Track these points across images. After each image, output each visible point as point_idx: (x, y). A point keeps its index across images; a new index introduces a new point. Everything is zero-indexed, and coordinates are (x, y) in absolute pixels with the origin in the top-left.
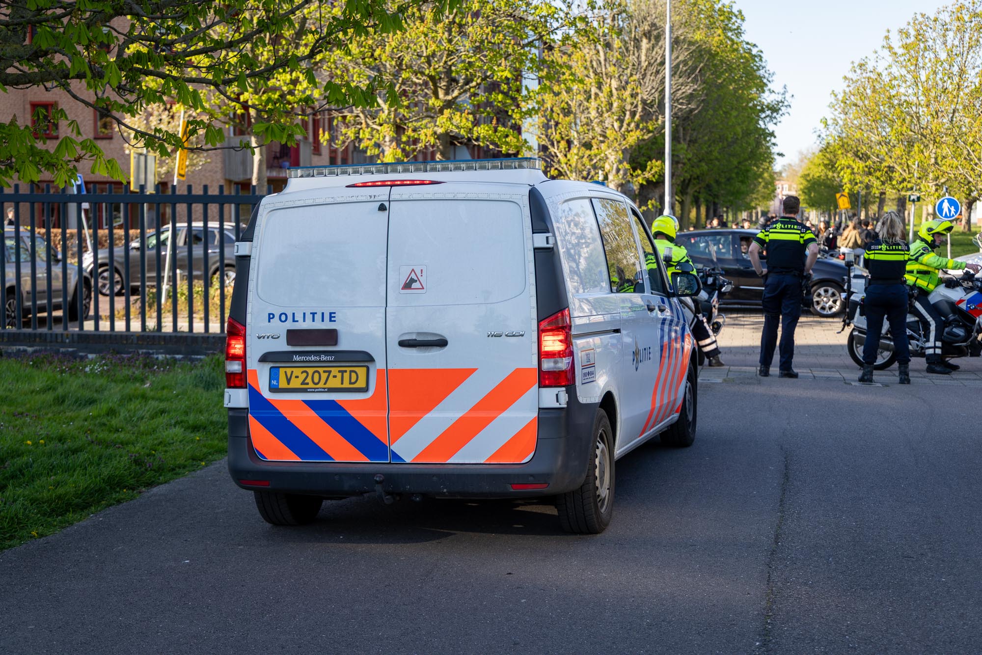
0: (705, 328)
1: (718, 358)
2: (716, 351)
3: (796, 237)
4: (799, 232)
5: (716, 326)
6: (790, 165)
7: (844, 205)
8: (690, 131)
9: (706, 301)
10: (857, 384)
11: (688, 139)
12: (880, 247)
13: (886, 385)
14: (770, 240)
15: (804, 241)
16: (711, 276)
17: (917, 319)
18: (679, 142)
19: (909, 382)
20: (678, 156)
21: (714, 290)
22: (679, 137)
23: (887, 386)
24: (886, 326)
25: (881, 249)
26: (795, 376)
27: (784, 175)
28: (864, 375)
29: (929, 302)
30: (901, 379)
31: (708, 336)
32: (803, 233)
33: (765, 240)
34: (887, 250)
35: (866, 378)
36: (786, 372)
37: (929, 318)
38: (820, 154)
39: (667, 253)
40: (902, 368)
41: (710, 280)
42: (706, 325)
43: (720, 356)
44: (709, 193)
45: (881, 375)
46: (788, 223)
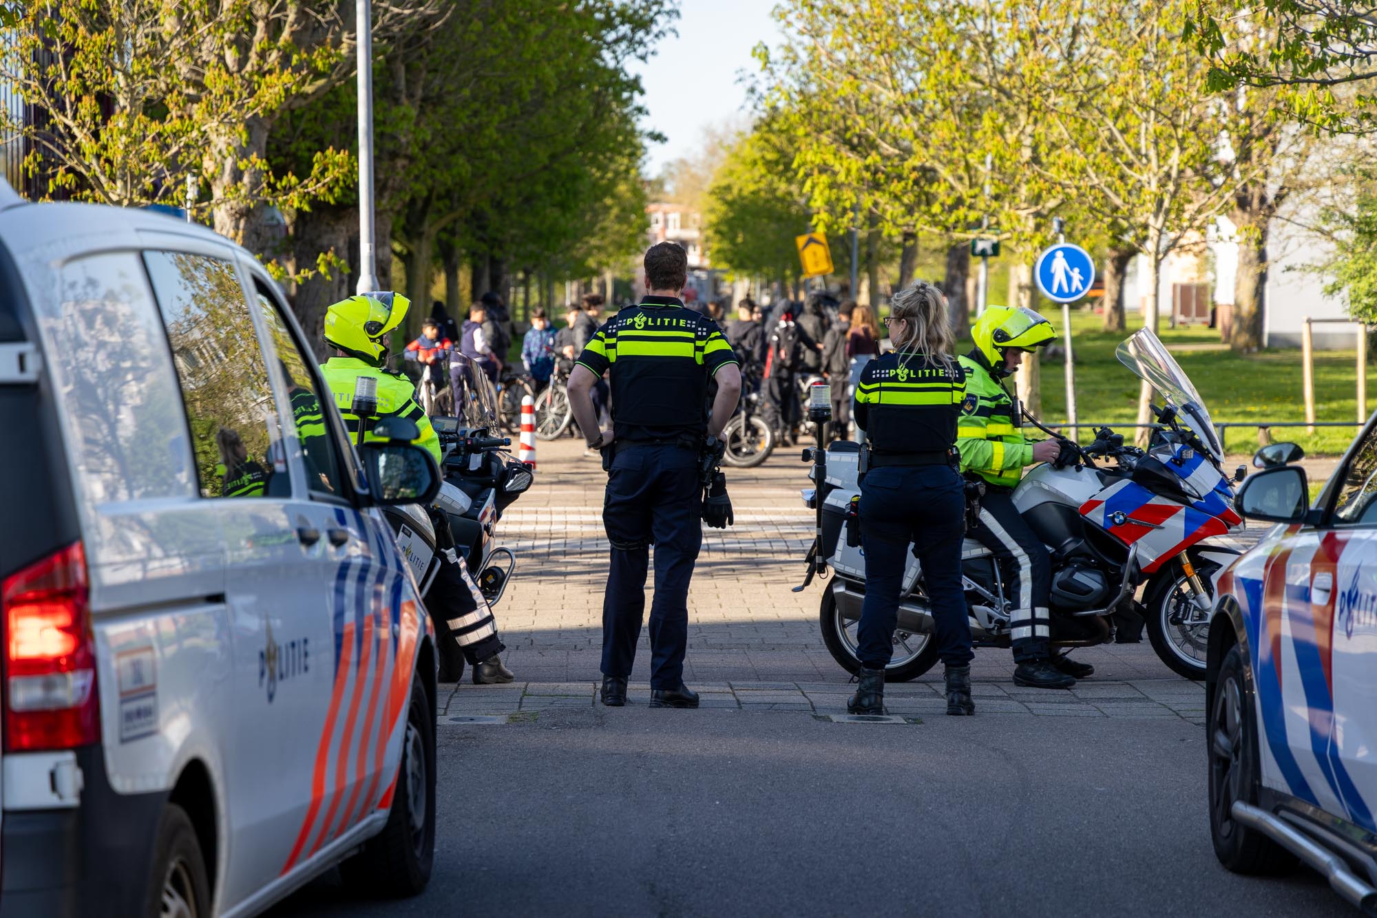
0: (464, 584)
1: (497, 660)
2: (493, 644)
3: (685, 350)
4: (692, 335)
5: (491, 579)
6: (683, 162)
7: (816, 264)
8: (424, 74)
9: (465, 515)
10: (845, 718)
11: (419, 93)
12: (892, 372)
13: (915, 720)
14: (618, 358)
15: (705, 357)
16: (477, 452)
17: (986, 551)
18: (397, 102)
19: (970, 709)
20: (393, 138)
21: (486, 486)
22: (396, 89)
23: (917, 721)
24: (912, 570)
25: (895, 379)
26: (691, 702)
27: (668, 187)
28: (861, 695)
29: (1014, 508)
30: (951, 703)
31: (472, 606)
32: (701, 338)
33: (607, 359)
34: (909, 380)
35: (866, 702)
36: (667, 693)
37: (1017, 551)
38: (757, 134)
39: (361, 391)
40: (954, 676)
41: (476, 461)
42: (465, 575)
43: (500, 655)
44: (480, 233)
45: (903, 695)
46: (662, 313)
